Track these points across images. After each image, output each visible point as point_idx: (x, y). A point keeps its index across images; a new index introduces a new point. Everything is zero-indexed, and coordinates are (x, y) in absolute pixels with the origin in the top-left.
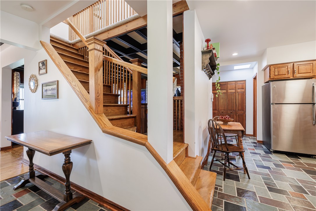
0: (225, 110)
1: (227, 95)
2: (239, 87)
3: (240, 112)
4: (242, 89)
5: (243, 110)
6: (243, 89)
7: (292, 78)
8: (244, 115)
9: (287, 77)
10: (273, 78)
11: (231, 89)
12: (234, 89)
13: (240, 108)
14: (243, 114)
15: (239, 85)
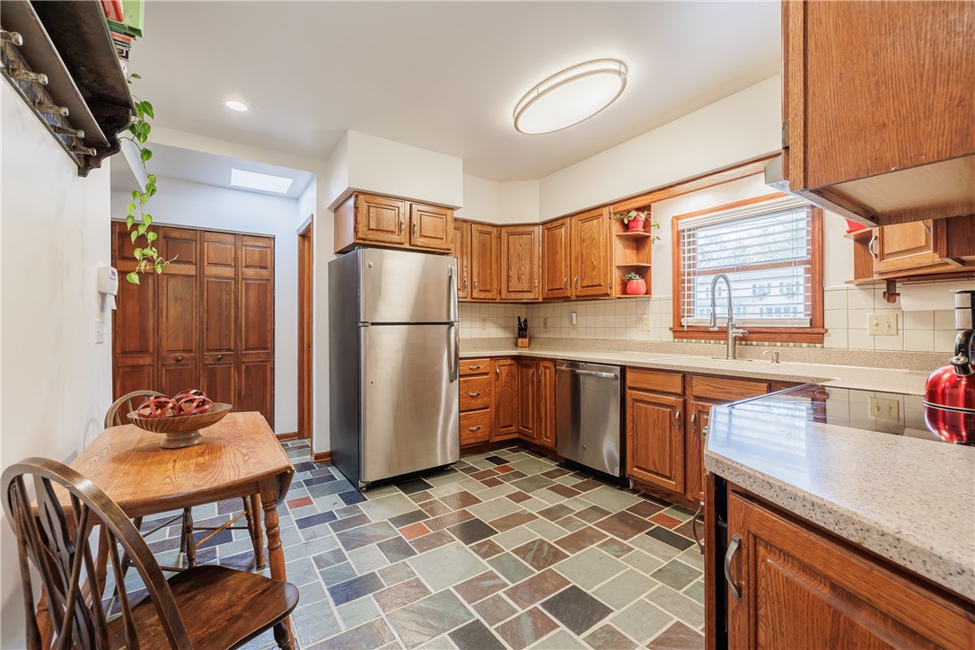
0: (190, 351)
1: (202, 285)
2: (249, 260)
3: (253, 357)
4: (262, 267)
5: (266, 349)
6: (265, 268)
7: (407, 246)
8: (268, 367)
9: (398, 241)
10: (364, 237)
11: (216, 264)
12: (230, 265)
13: (253, 340)
14: (263, 362)
15: (250, 252)
